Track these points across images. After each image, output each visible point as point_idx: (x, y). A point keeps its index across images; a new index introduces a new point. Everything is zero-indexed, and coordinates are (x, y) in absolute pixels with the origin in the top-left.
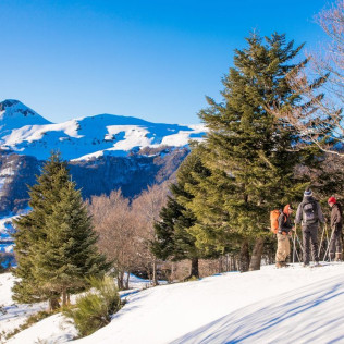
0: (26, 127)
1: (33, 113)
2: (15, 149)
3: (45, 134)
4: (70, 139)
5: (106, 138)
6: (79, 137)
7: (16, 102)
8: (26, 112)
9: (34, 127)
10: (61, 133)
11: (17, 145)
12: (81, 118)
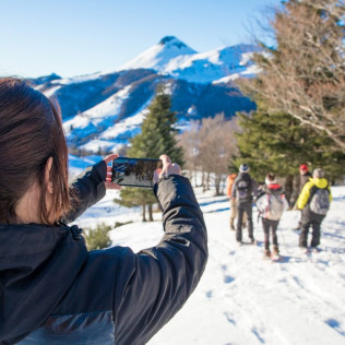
0: (180, 57)
1: (185, 46)
2: (172, 75)
3: (194, 62)
4: (212, 65)
5: (241, 64)
6: (220, 63)
7: (173, 38)
8: (180, 45)
9: (186, 57)
10: (206, 61)
11: (174, 72)
12: (222, 48)
